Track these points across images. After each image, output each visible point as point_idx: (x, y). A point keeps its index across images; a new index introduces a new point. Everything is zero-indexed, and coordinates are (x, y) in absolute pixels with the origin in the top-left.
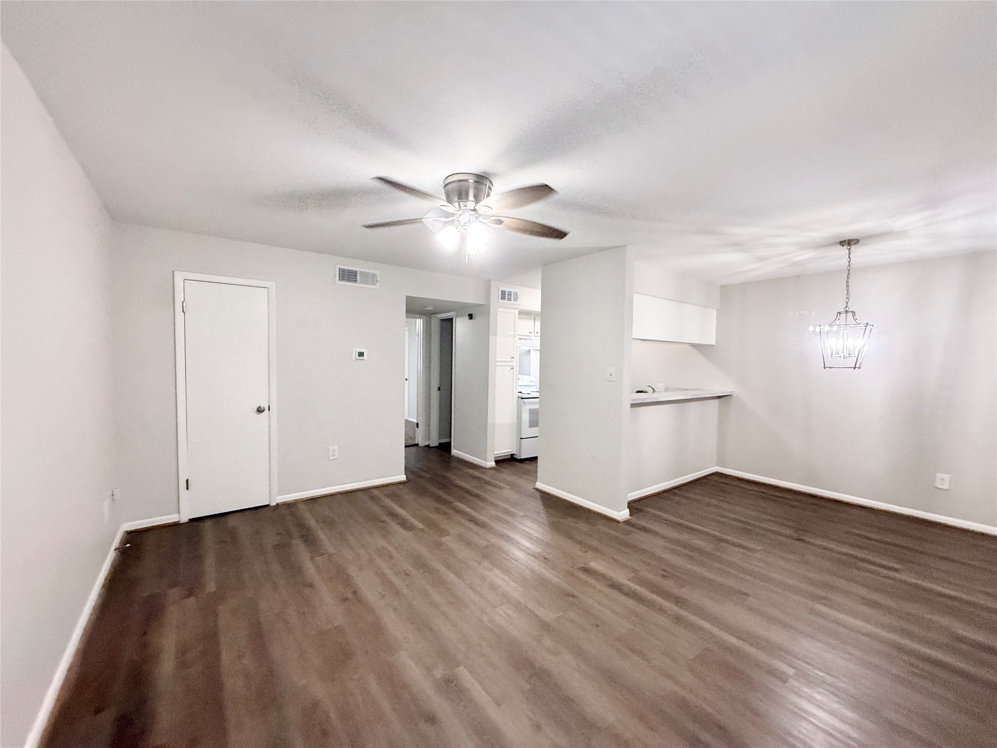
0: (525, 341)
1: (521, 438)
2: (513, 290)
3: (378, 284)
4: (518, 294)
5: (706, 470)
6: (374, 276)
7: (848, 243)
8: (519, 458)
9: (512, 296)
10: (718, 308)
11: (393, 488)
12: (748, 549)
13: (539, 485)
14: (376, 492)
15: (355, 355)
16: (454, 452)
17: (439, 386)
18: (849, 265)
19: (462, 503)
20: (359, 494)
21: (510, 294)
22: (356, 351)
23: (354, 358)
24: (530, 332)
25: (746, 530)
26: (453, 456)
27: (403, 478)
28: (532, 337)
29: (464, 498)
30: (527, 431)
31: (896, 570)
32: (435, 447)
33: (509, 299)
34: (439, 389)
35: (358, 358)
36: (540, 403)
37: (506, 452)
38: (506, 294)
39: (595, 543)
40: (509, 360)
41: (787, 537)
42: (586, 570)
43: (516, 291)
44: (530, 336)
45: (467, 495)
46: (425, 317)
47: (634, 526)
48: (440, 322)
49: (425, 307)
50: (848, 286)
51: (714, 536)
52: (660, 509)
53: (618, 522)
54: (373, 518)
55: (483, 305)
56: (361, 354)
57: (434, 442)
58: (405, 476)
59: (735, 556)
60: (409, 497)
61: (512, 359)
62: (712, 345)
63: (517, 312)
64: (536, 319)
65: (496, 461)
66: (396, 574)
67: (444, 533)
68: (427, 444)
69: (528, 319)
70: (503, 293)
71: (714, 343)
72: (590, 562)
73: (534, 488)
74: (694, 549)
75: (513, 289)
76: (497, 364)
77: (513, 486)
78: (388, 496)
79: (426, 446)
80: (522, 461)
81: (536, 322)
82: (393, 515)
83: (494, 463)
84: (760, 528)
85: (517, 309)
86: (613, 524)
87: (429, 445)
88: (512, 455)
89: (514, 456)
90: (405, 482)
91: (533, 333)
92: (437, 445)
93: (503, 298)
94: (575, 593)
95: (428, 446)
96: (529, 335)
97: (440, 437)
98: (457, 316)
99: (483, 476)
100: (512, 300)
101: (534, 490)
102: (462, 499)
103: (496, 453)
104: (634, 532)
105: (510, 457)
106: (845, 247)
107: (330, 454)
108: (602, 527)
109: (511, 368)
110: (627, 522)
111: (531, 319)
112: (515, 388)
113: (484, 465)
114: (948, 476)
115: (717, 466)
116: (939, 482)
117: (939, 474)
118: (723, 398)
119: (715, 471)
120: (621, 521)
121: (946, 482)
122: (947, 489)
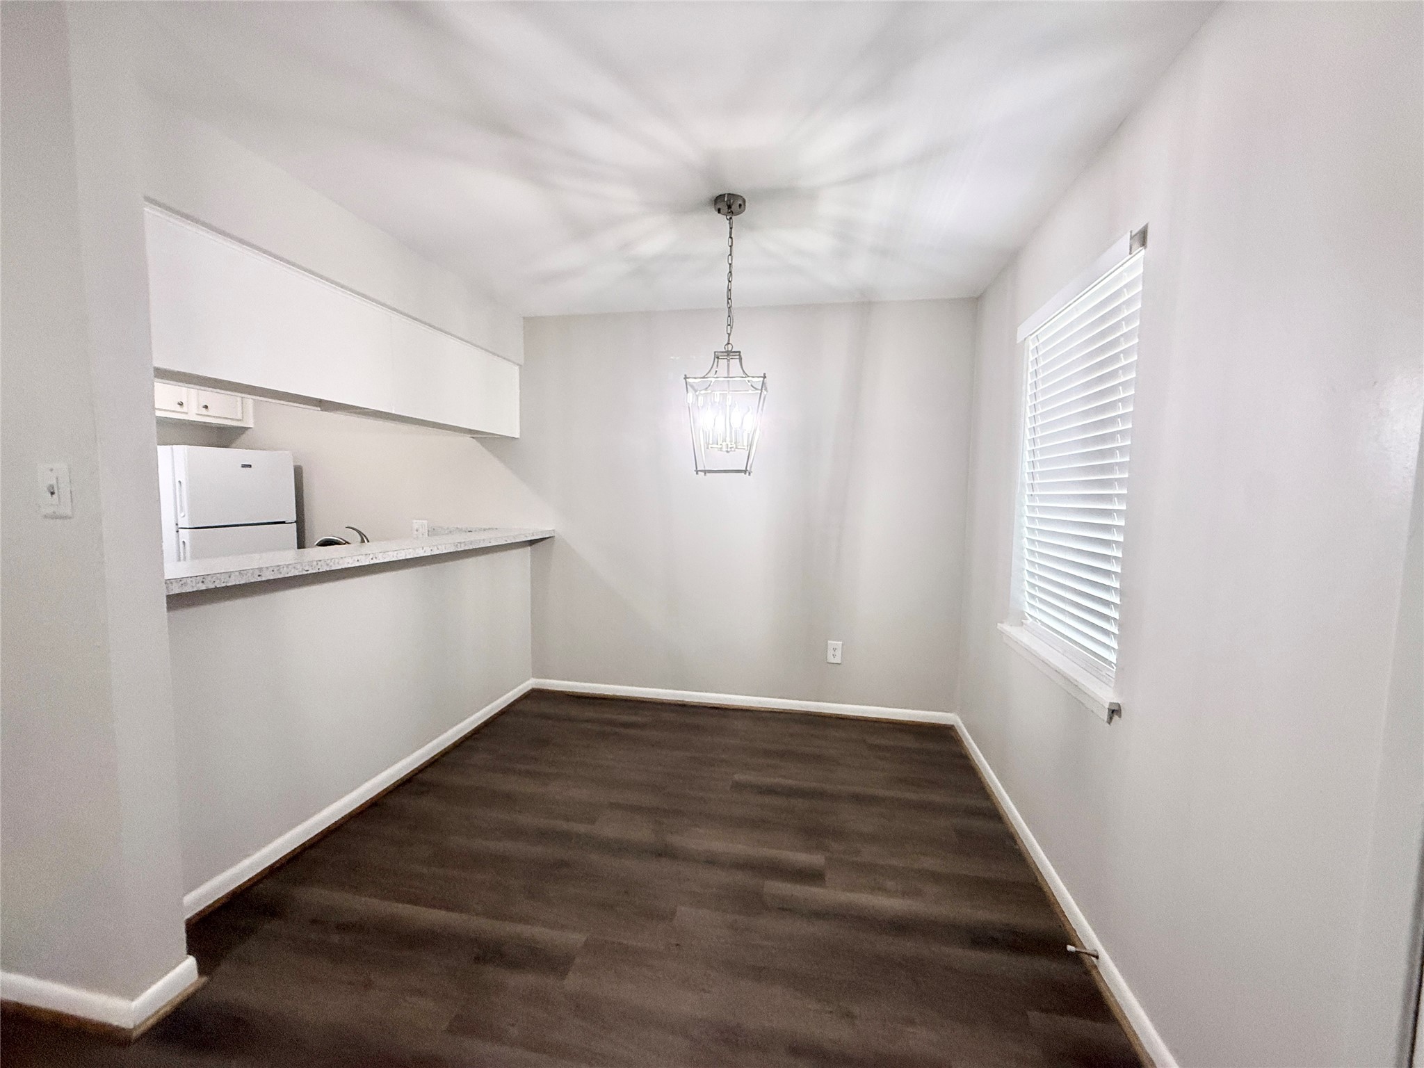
7: (728, 204)
10: (520, 362)
53: (122, 1040)
62: (512, 437)
71: (516, 435)
106: (723, 213)
114: (841, 643)
115: (536, 675)
116: (830, 653)
117: (829, 642)
118: (536, 546)
119: (530, 688)
120: (135, 1034)
121: (839, 653)
122: (839, 662)
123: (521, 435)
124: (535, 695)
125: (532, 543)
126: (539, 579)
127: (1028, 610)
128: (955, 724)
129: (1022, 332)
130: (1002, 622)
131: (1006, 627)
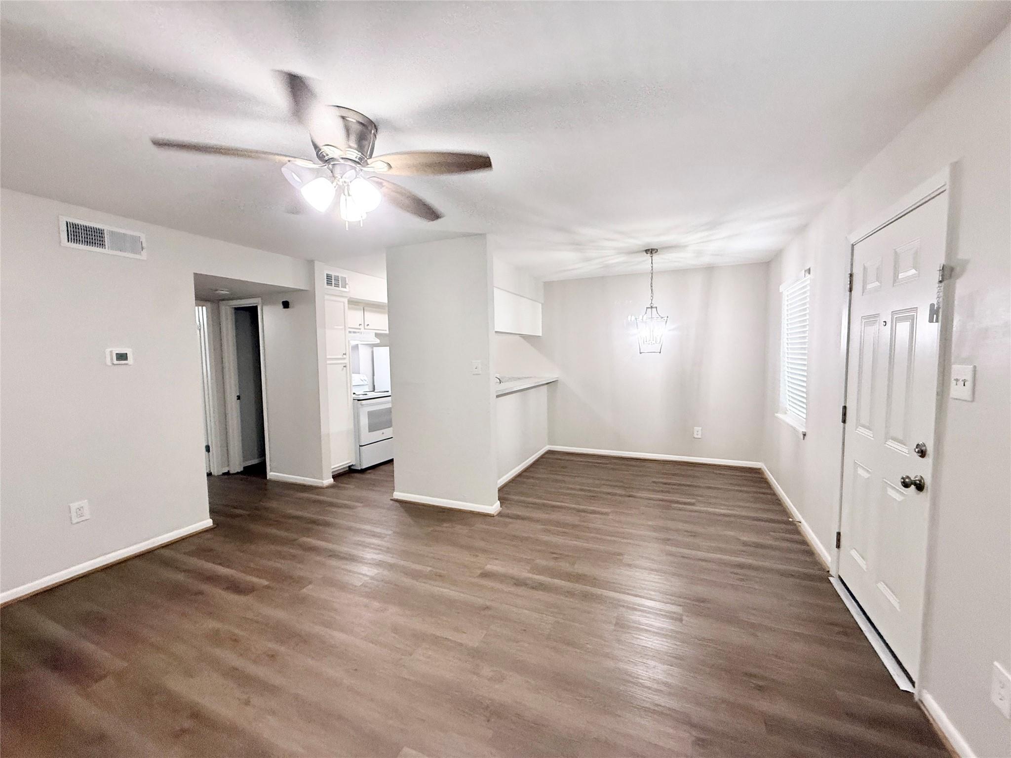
0: (355, 334)
1: (360, 446)
2: (340, 275)
3: (144, 252)
4: (347, 280)
5: (542, 450)
6: (135, 240)
7: (651, 251)
8: (360, 469)
9: (340, 282)
10: (543, 302)
11: (196, 540)
12: (602, 514)
13: (398, 495)
14: (167, 553)
15: (110, 359)
16: (271, 475)
17: (238, 394)
18: (652, 270)
19: (308, 537)
20: (137, 562)
21: (337, 278)
22: (111, 352)
23: (109, 363)
24: (360, 325)
25: (593, 498)
26: (270, 481)
27: (208, 523)
28: (362, 330)
29: (308, 530)
30: (367, 437)
31: (693, 504)
32: (238, 473)
33: (337, 285)
34: (239, 398)
35: (115, 362)
36: (392, 402)
37: (343, 465)
38: (333, 278)
39: (482, 544)
40: (341, 357)
41: (621, 495)
42: (485, 575)
43: (344, 276)
44: (360, 329)
45: (312, 525)
46: (209, 304)
47: (508, 516)
48: (233, 311)
49: (217, 290)
50: (651, 286)
51: (574, 509)
52: (522, 494)
53: (493, 516)
54: (177, 593)
55: (302, 290)
56: (122, 357)
57: (236, 466)
58: (211, 521)
59: (597, 522)
60: (226, 547)
61: (345, 356)
62: (539, 336)
63: (346, 300)
64: (365, 310)
65: (334, 477)
66: (255, 662)
67: (300, 582)
68: (226, 471)
69: (356, 309)
70: (329, 277)
71: (541, 335)
72: (486, 565)
73: (392, 500)
74: (565, 525)
75: (341, 273)
76: (328, 362)
77: (367, 503)
78: (191, 554)
79: (224, 474)
80: (363, 471)
81: (365, 312)
82: (213, 579)
83: (332, 480)
84: (600, 492)
85: (346, 297)
86: (489, 519)
87: (229, 471)
88: (349, 467)
89: (352, 468)
90: (212, 528)
91: (363, 325)
92: (242, 469)
93: (329, 283)
94: (488, 603)
95: (227, 474)
96: (359, 327)
97: (245, 458)
98: (263, 304)
99: (321, 498)
100: (340, 286)
101: (392, 502)
102: (307, 532)
103: (333, 467)
104: (510, 523)
105: (347, 469)
106: (649, 255)
107: (74, 514)
108: (480, 525)
109: (344, 366)
110: (500, 514)
111: (360, 310)
112: (349, 389)
113: (320, 485)
114: (700, 428)
115: (549, 444)
116: (695, 433)
117: (695, 428)
118: (550, 384)
119: (547, 449)
120: (495, 514)
121: (700, 433)
122: (700, 437)
123: (542, 334)
124: (550, 452)
125: (547, 384)
126: (551, 400)
127: (788, 407)
128: (762, 468)
129: (781, 289)
130: (777, 413)
131: (780, 415)
